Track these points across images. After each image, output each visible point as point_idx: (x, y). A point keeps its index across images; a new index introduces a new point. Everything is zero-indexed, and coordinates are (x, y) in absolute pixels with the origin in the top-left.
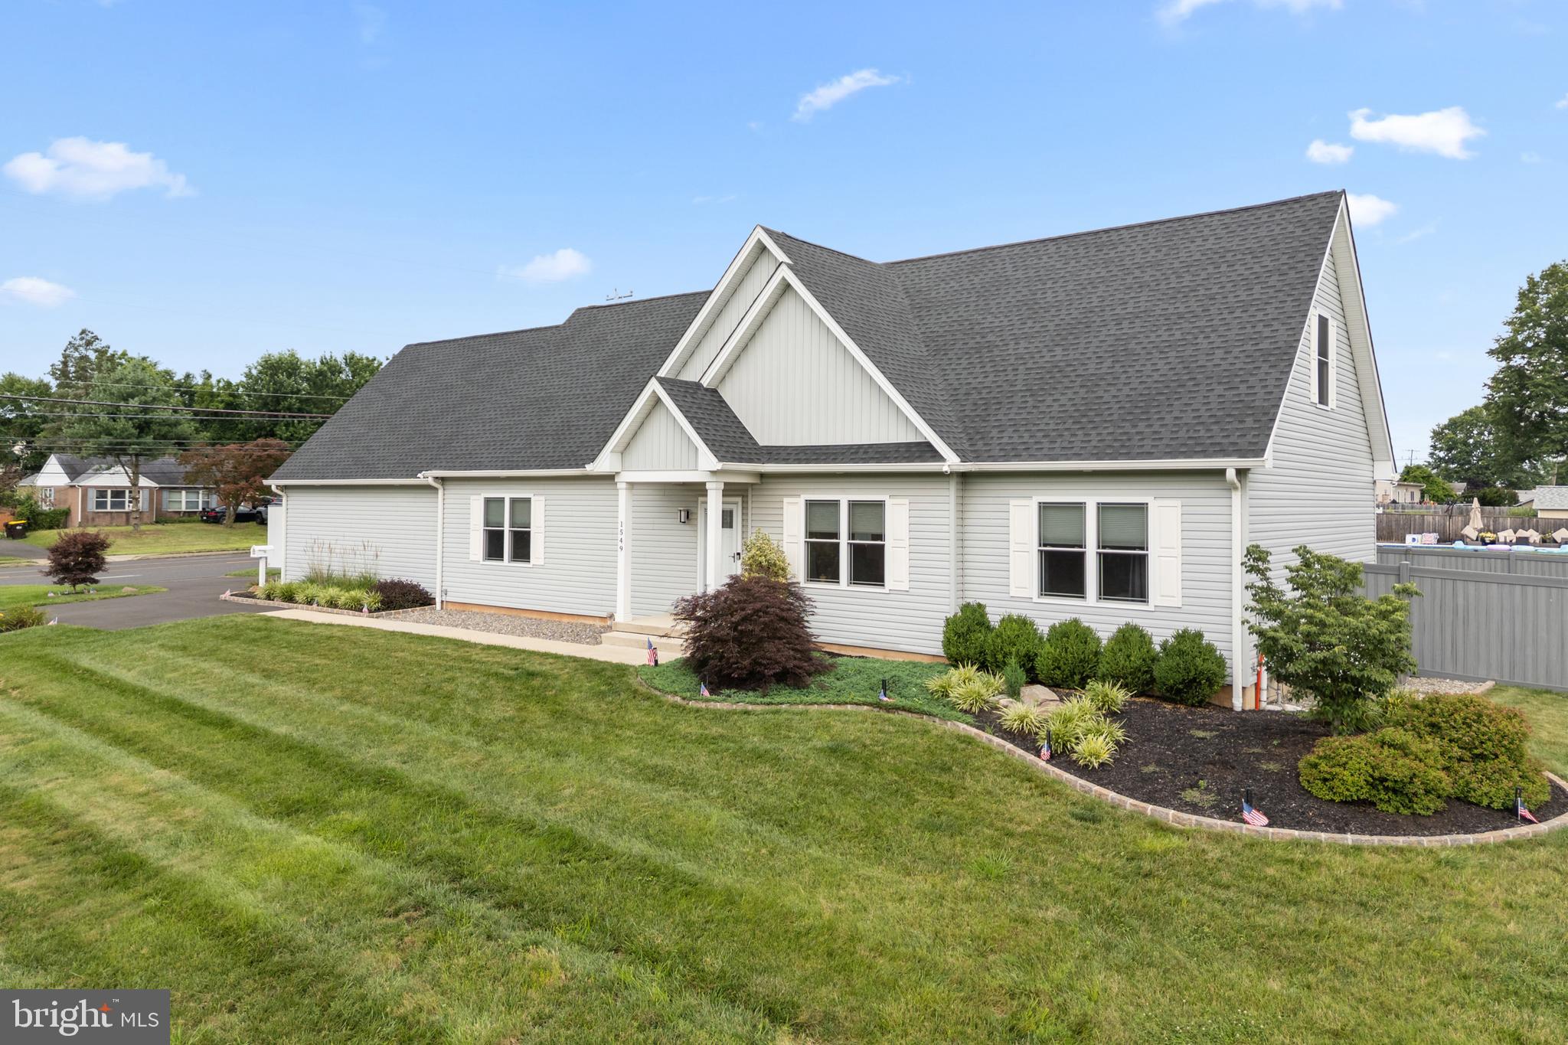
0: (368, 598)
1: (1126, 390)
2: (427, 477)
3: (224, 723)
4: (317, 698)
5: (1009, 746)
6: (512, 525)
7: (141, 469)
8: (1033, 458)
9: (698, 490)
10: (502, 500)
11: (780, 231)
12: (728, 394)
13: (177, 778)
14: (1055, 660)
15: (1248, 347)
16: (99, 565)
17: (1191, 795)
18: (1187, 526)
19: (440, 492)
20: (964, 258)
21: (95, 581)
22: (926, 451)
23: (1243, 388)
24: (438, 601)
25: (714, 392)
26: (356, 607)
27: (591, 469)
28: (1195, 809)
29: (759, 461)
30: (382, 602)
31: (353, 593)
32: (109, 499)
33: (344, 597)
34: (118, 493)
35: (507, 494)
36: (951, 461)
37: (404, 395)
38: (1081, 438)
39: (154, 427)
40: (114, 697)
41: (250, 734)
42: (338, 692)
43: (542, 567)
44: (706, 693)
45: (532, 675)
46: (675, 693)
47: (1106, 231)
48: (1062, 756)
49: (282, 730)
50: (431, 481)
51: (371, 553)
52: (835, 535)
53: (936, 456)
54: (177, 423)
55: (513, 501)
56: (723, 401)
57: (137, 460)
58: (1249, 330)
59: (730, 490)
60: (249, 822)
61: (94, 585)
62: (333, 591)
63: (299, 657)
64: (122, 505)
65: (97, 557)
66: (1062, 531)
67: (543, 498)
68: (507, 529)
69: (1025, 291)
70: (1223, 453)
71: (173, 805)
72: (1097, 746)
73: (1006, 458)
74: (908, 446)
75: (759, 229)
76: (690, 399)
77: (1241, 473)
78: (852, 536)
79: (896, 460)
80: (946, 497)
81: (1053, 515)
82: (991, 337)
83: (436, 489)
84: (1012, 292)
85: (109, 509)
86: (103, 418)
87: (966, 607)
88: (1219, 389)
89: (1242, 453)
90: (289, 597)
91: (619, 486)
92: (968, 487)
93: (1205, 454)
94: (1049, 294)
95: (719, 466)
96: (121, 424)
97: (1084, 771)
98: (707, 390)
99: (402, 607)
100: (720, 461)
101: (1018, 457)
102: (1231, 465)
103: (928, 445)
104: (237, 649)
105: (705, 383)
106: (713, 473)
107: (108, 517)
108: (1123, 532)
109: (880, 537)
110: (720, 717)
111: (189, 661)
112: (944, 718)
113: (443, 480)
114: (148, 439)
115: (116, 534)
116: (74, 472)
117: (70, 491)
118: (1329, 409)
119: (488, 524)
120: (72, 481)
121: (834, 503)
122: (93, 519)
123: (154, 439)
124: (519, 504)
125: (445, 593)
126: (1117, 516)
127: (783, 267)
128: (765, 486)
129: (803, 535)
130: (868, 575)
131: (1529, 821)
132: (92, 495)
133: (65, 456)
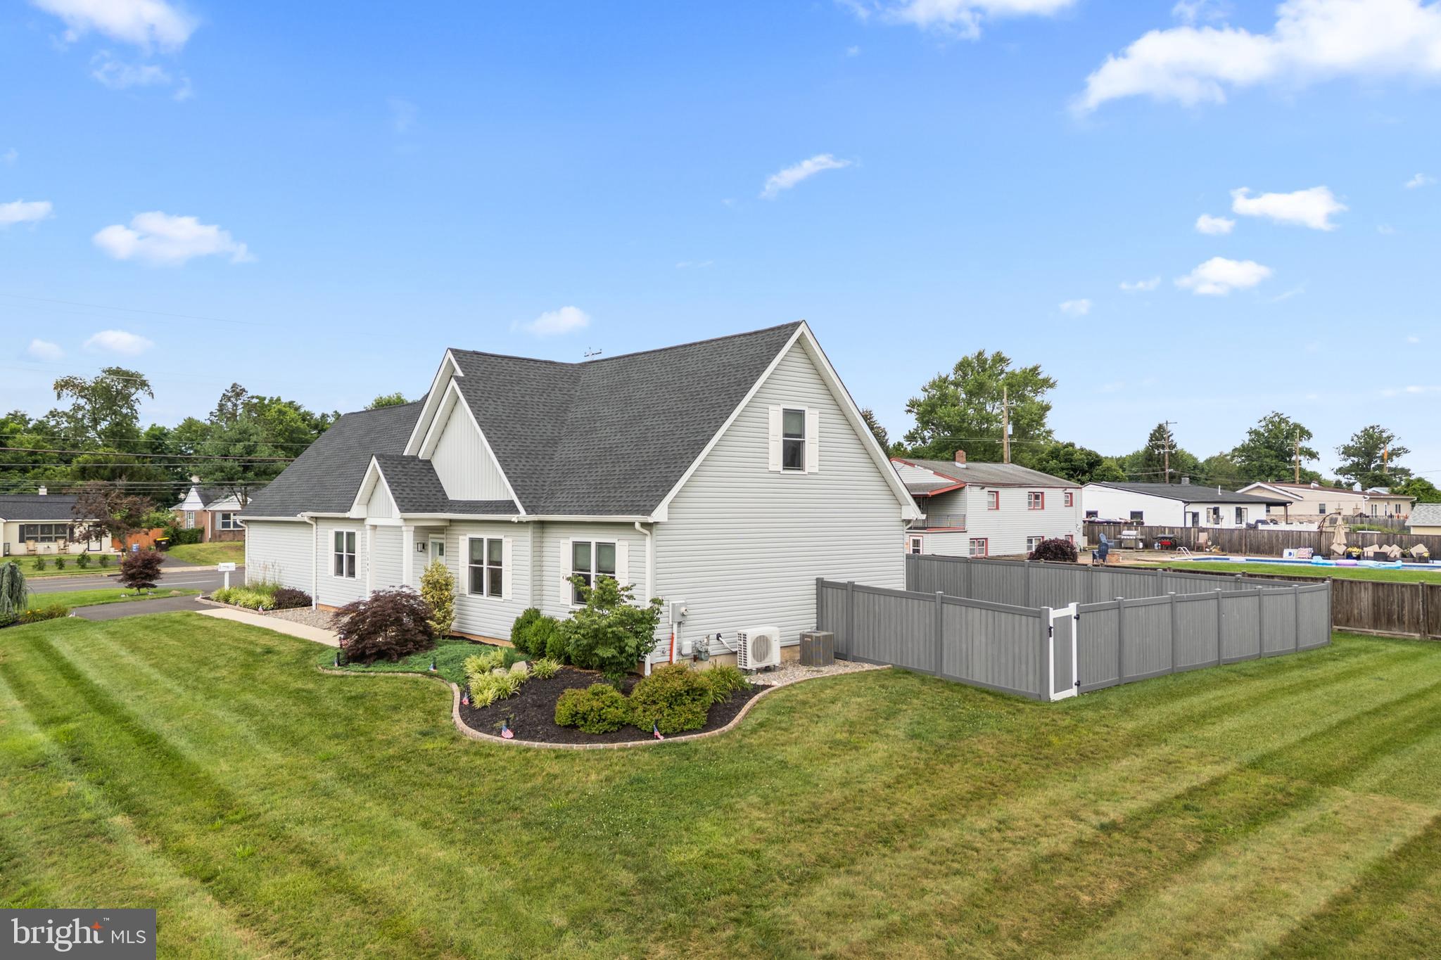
0: (267, 601)
1: (627, 466)
2: (304, 516)
5: (457, 695)
6: (347, 550)
10: (343, 533)
12: (436, 462)
16: (156, 575)
17: (501, 723)
18: (632, 558)
19: (315, 526)
21: (153, 586)
22: (509, 507)
23: (673, 468)
24: (314, 603)
25: (429, 462)
26: (256, 607)
27: (347, 515)
28: (488, 730)
29: (445, 511)
30: (275, 604)
31: (260, 597)
32: (232, 520)
33: (255, 599)
35: (345, 529)
36: (523, 515)
37: (326, 454)
39: (256, 465)
43: (360, 581)
44: (336, 665)
46: (321, 665)
48: (472, 704)
50: (306, 519)
52: (482, 563)
53: (517, 512)
55: (348, 534)
56: (433, 469)
57: (245, 490)
59: (422, 530)
61: (153, 590)
65: (156, 570)
66: (582, 561)
67: (360, 532)
69: (631, 389)
72: (488, 696)
74: (506, 502)
76: (400, 468)
77: (644, 525)
78: (489, 563)
79: (507, 512)
80: (527, 536)
81: (579, 549)
82: (598, 424)
83: (312, 525)
84: (626, 390)
85: (232, 528)
87: (530, 610)
88: (663, 467)
89: (645, 512)
90: (225, 600)
91: (367, 527)
92: (545, 530)
95: (399, 516)
98: (421, 461)
99: (287, 607)
100: (401, 512)
102: (637, 519)
103: (512, 502)
105: (422, 456)
106: (403, 520)
107: (231, 535)
108: (605, 563)
109: (500, 564)
110: (325, 678)
112: (451, 681)
113: (316, 519)
114: (251, 474)
115: (231, 548)
116: (207, 500)
117: (204, 514)
118: (806, 473)
119: (337, 550)
120: (205, 506)
121: (481, 540)
122: (220, 536)
123: (256, 475)
124: (351, 537)
125: (317, 597)
126: (606, 552)
127: (453, 379)
128: (452, 528)
129: (468, 562)
130: (496, 589)
131: (657, 738)
132: (219, 517)
133: (200, 489)
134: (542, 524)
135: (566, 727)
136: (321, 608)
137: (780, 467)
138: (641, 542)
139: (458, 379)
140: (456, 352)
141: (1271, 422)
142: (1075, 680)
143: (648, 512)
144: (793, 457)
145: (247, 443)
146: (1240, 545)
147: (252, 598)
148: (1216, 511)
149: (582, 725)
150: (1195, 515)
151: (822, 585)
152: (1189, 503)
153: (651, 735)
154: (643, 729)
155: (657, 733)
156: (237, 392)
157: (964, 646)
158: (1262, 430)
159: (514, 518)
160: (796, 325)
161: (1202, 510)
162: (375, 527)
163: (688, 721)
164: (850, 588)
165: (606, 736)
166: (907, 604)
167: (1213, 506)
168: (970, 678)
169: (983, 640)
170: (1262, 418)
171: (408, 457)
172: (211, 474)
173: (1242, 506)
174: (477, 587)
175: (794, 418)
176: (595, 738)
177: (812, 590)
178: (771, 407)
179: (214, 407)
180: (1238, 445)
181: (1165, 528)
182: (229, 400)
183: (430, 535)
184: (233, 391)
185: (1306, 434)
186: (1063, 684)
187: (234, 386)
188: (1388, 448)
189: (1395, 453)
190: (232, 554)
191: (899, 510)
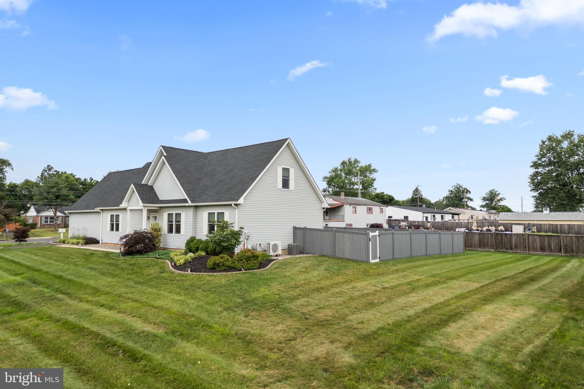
0: (81, 241)
1: (228, 186)
2: (98, 209)
5: (169, 263)
6: (116, 221)
7: (58, 209)
8: (206, 202)
9: (141, 211)
10: (114, 215)
12: (155, 187)
16: (27, 237)
18: (230, 217)
19: (102, 213)
22: (185, 201)
23: (244, 186)
24: (100, 242)
25: (152, 186)
26: (78, 244)
27: (121, 206)
29: (159, 203)
30: (85, 243)
31: (79, 240)
32: (49, 220)
34: (52, 218)
35: (115, 213)
36: (190, 203)
39: (61, 197)
43: (121, 232)
44: (121, 256)
51: (85, 230)
52: (173, 222)
53: (188, 202)
54: (69, 196)
55: (116, 215)
56: (154, 189)
57: (56, 207)
59: (150, 211)
61: (25, 242)
64: (53, 222)
65: (26, 234)
66: (211, 219)
67: (119, 214)
70: (233, 201)
72: (181, 262)
73: (201, 202)
74: (184, 199)
75: (161, 147)
76: (142, 188)
77: (236, 205)
78: (175, 222)
79: (183, 203)
80: (191, 211)
81: (210, 215)
82: (216, 173)
83: (100, 212)
85: (49, 223)
86: (45, 194)
88: (241, 186)
91: (128, 210)
92: (197, 209)
94: (231, 162)
96: (50, 196)
97: (175, 266)
98: (149, 186)
99: (90, 244)
100: (143, 203)
101: (204, 202)
102: (233, 203)
103: (186, 199)
105: (150, 184)
106: (143, 206)
107: (48, 226)
108: (221, 219)
109: (180, 222)
110: (118, 260)
112: (165, 259)
113: (102, 210)
114: (59, 200)
115: (49, 231)
116: (38, 211)
117: (37, 217)
118: (290, 190)
119: (111, 222)
120: (37, 214)
121: (172, 214)
122: (44, 226)
123: (61, 200)
124: (117, 217)
125: (102, 240)
126: (221, 216)
127: (163, 156)
128: (161, 210)
129: (167, 222)
130: (178, 231)
131: (243, 271)
132: (43, 218)
133: (36, 206)
134: (196, 207)
135: (211, 269)
136: (103, 244)
137: (281, 187)
138: (234, 211)
139: (164, 156)
140: (163, 147)
141: (456, 187)
142: (378, 256)
143: (237, 200)
144: (286, 184)
145: (58, 188)
146: (442, 227)
147: (75, 241)
148: (434, 216)
149: (217, 268)
150: (427, 218)
151: (295, 228)
152: (424, 213)
153: (241, 270)
154: (238, 268)
155: (242, 269)
156: (50, 168)
157: (343, 246)
158: (453, 190)
159: (187, 204)
160: (287, 139)
161: (429, 216)
162: (131, 210)
163: (253, 266)
164: (305, 229)
165: (225, 271)
166: (324, 233)
167: (433, 214)
168: (344, 257)
169: (349, 244)
170: (453, 186)
171: (143, 184)
172: (42, 200)
173: (443, 215)
174: (170, 231)
175: (286, 171)
176: (222, 271)
177: (292, 230)
178: (278, 167)
179: (39, 175)
180: (445, 196)
181: (416, 221)
182: (46, 172)
183: (151, 214)
184: (48, 168)
185: (468, 191)
186: (374, 258)
187: (48, 166)
188: (499, 198)
189: (501, 199)
190: (50, 233)
191: (321, 204)
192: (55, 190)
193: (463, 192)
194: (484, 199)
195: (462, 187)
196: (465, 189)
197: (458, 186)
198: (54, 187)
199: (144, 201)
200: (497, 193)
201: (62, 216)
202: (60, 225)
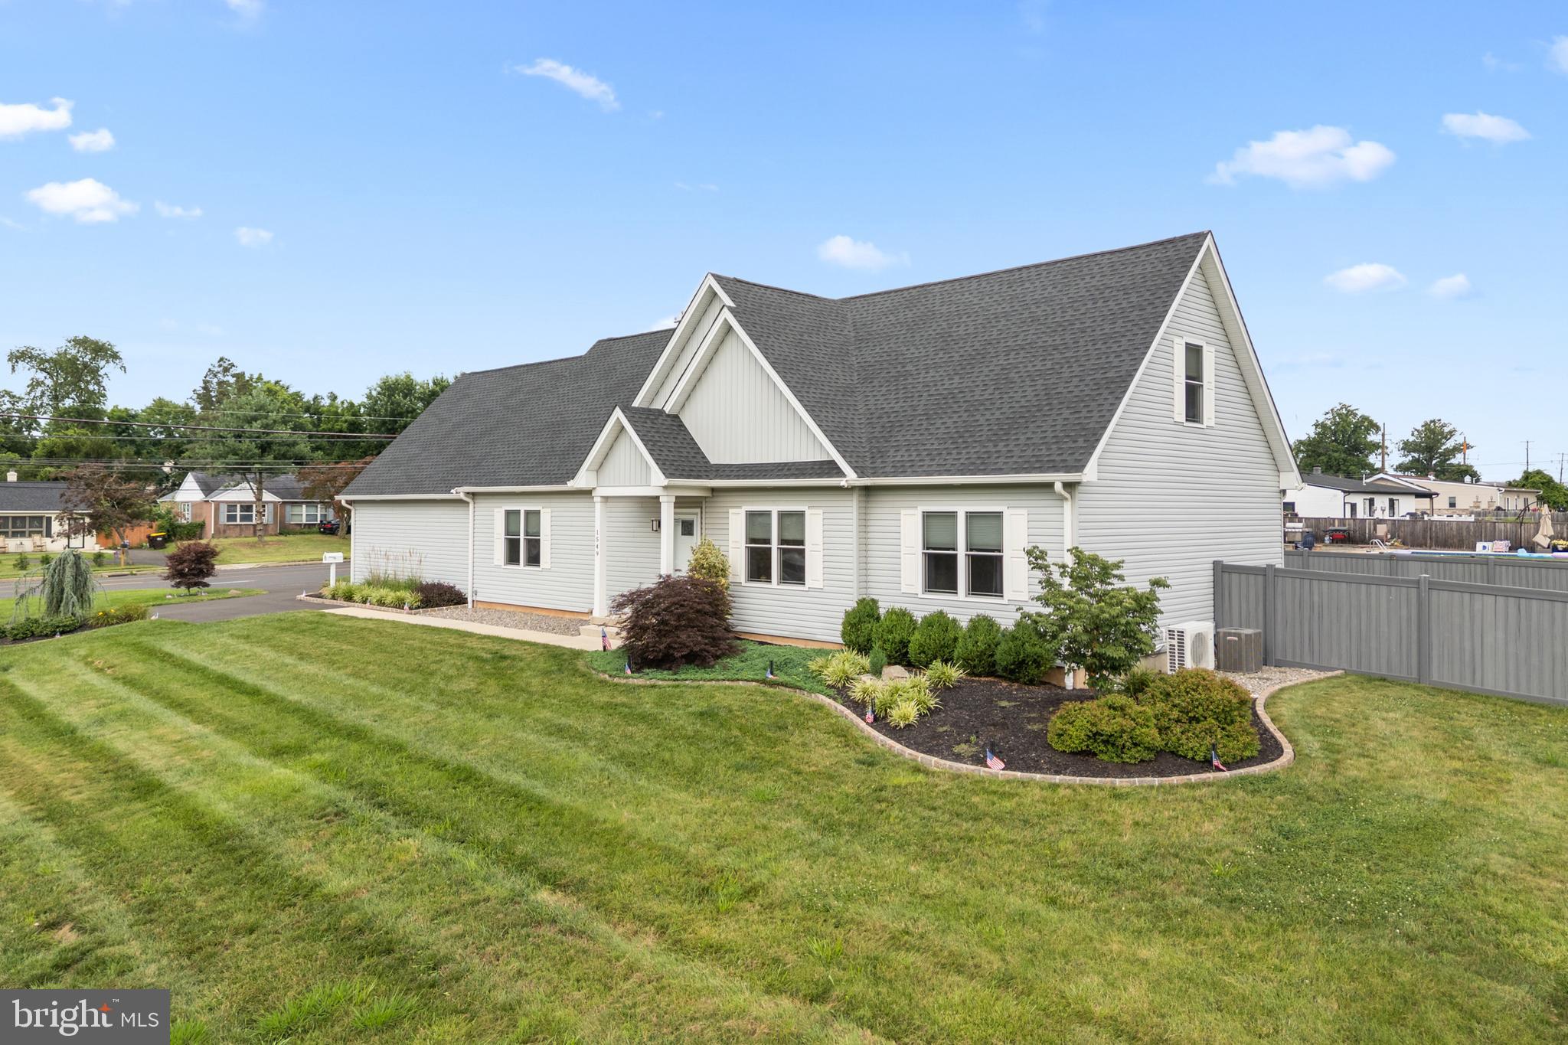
0: (409, 597)
1: (998, 414)
2: (459, 492)
3: (254, 692)
4: (332, 674)
5: (847, 712)
6: (527, 533)
7: (265, 484)
8: (915, 473)
9: (652, 504)
10: (518, 512)
11: (731, 276)
12: (687, 420)
13: (207, 730)
14: (921, 645)
15: (1098, 376)
16: (209, 571)
17: (962, 748)
18: (1034, 531)
19: (471, 505)
20: (906, 294)
21: (206, 585)
22: (830, 468)
23: (1084, 413)
24: (470, 600)
25: (676, 417)
26: (399, 605)
27: (572, 485)
28: (958, 758)
29: (707, 477)
30: (422, 601)
31: (398, 594)
32: (238, 513)
33: (390, 596)
34: (247, 507)
35: (523, 506)
36: (851, 477)
37: (454, 419)
38: (954, 456)
39: (275, 447)
40: (181, 674)
41: (271, 700)
42: (349, 670)
43: (549, 570)
44: (629, 672)
45: (504, 658)
46: (605, 672)
47: (1020, 269)
48: (880, 721)
49: (294, 697)
50: (462, 496)
51: (416, 558)
52: (768, 541)
53: (840, 473)
54: (295, 444)
55: (527, 513)
56: (683, 426)
57: (261, 477)
58: (1103, 360)
59: (681, 503)
60: (245, 759)
61: (206, 589)
62: (383, 592)
63: (332, 643)
64: (250, 518)
65: (207, 563)
66: (939, 538)
67: (549, 510)
68: (522, 537)
69: (945, 325)
70: (1055, 469)
71: (196, 748)
72: (906, 711)
73: (895, 474)
74: (822, 463)
75: (710, 276)
76: (649, 424)
77: (1069, 486)
78: (783, 541)
79: (811, 476)
80: (851, 507)
81: (934, 522)
82: (909, 367)
83: (469, 503)
84: (934, 325)
85: (238, 522)
86: (231, 441)
87: (861, 602)
88: (1066, 413)
89: (1068, 469)
90: (349, 598)
91: (595, 499)
92: (872, 499)
93: (1041, 470)
94: (962, 328)
95: (666, 482)
96: (246, 444)
97: (895, 732)
98: (668, 416)
99: (438, 605)
100: (667, 477)
101: (904, 473)
102: (1058, 478)
103: (832, 463)
104: (288, 638)
105: (667, 410)
106: (665, 488)
107: (238, 530)
108: (984, 539)
109: (801, 542)
110: (631, 689)
111: (247, 647)
112: (811, 691)
113: (474, 495)
114: (269, 459)
115: (243, 545)
116: (208, 488)
117: (205, 505)
118: (1204, 426)
119: (507, 533)
120: (206, 496)
121: (767, 514)
122: (224, 531)
123: (275, 458)
124: (532, 518)
125: (475, 593)
126: (985, 524)
127: (725, 309)
128: (715, 499)
129: (744, 541)
130: (794, 572)
131: (1218, 769)
132: (224, 508)
133: (200, 474)
136: (480, 606)
137: (1182, 418)
138: (1057, 509)
139: (730, 309)
140: (717, 278)
141: (1338, 415)
143: (1080, 467)
144: (1194, 404)
145: (265, 421)
146: (1425, 538)
147: (386, 595)
151: (1221, 570)
152: (1349, 493)
153: (1206, 764)
155: (1215, 762)
156: (225, 366)
158: (1328, 422)
159: (843, 482)
160: (1203, 235)
161: (1359, 500)
162: (611, 499)
164: (1270, 575)
167: (1368, 497)
168: (1478, 684)
169: (1501, 634)
170: (1329, 411)
171: (637, 409)
172: (221, 456)
173: (1394, 497)
174: (761, 573)
175: (1194, 353)
176: (1133, 769)
177: (1208, 576)
178: (1177, 340)
179: (199, 385)
181: (1334, 519)
182: (215, 376)
184: (220, 366)
185: (1374, 426)
187: (221, 359)
188: (1450, 444)
189: (1457, 449)
190: (247, 551)
191: (1276, 479)
192: (256, 427)
193: (1357, 427)
194: (1407, 447)
195: (1355, 415)
196: (1365, 418)
197: (1344, 411)
198: (255, 419)
199: (669, 468)
200: (1446, 430)
201: (274, 503)
202: (270, 529)
